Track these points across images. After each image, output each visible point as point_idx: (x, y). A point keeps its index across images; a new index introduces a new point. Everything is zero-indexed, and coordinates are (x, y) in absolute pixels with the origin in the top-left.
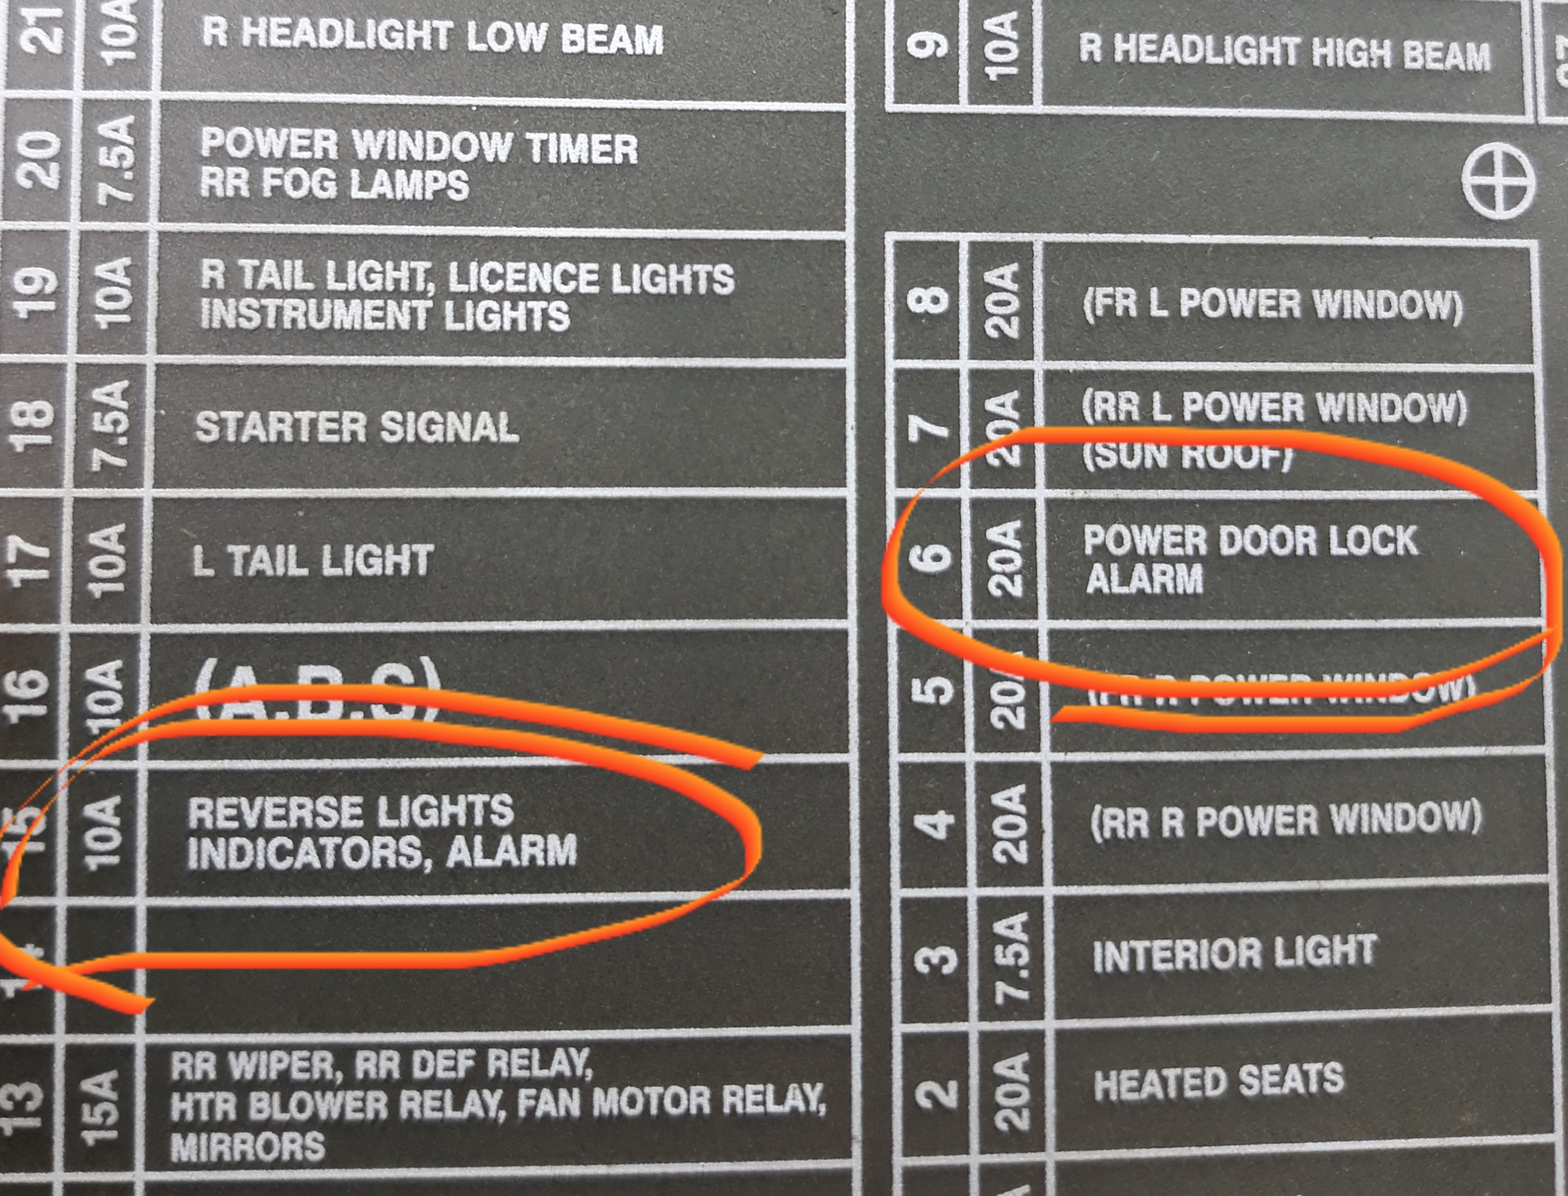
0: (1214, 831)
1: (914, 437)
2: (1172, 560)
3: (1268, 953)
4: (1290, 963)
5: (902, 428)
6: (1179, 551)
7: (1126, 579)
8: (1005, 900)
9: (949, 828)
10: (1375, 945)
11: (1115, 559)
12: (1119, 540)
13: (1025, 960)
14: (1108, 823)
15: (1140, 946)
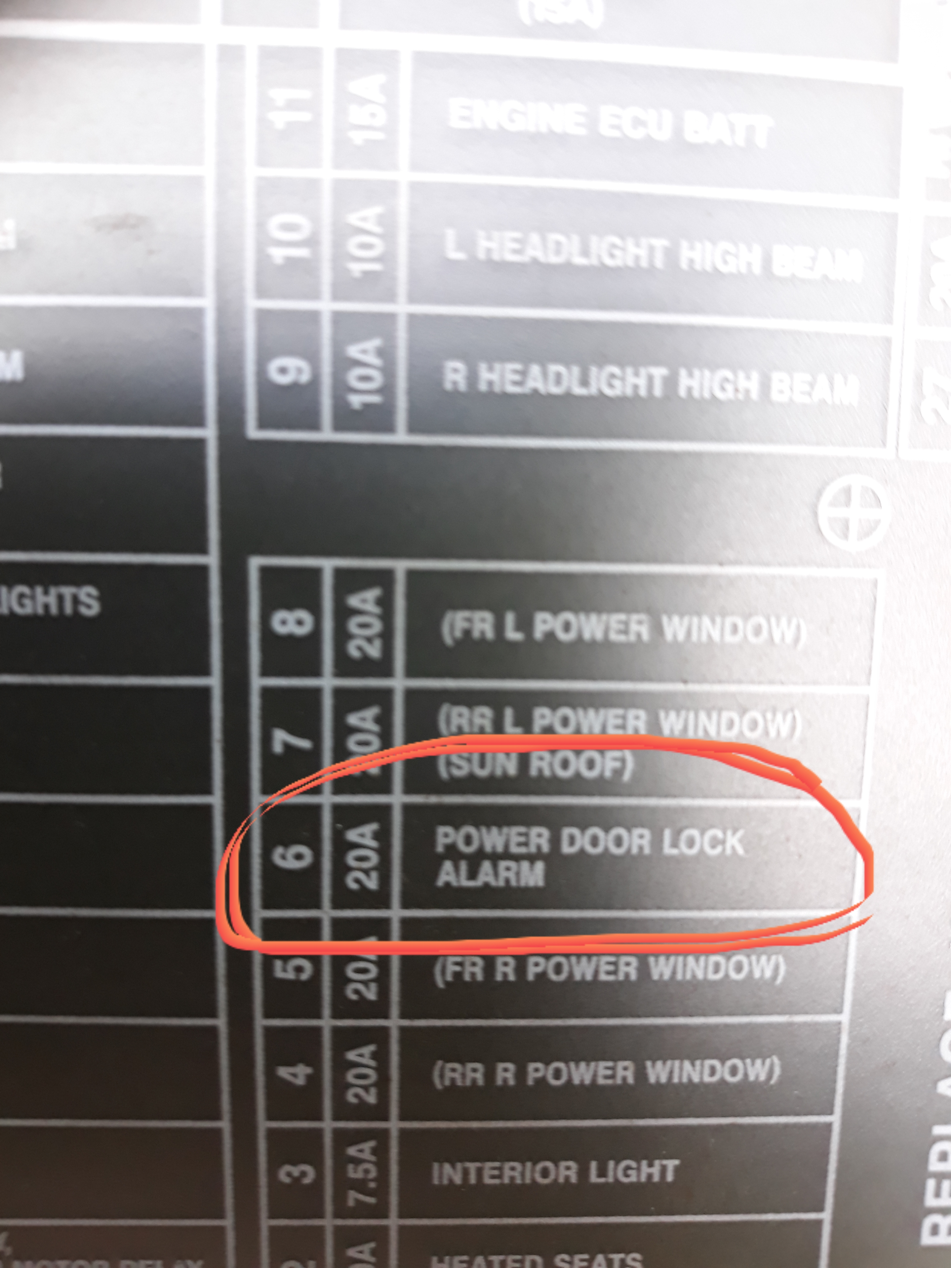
0: (541, 1082)
1: (278, 748)
2: (517, 858)
3: (583, 1172)
4: (602, 1180)
5: (266, 740)
6: (523, 850)
7: (473, 874)
8: (357, 1131)
9: (309, 1077)
10: (677, 1169)
11: (463, 856)
12: (468, 840)
13: (373, 1174)
14: (449, 1075)
15: (472, 1166)
